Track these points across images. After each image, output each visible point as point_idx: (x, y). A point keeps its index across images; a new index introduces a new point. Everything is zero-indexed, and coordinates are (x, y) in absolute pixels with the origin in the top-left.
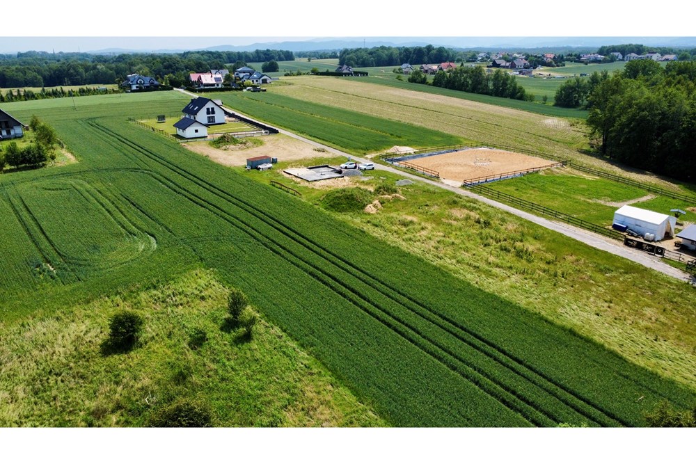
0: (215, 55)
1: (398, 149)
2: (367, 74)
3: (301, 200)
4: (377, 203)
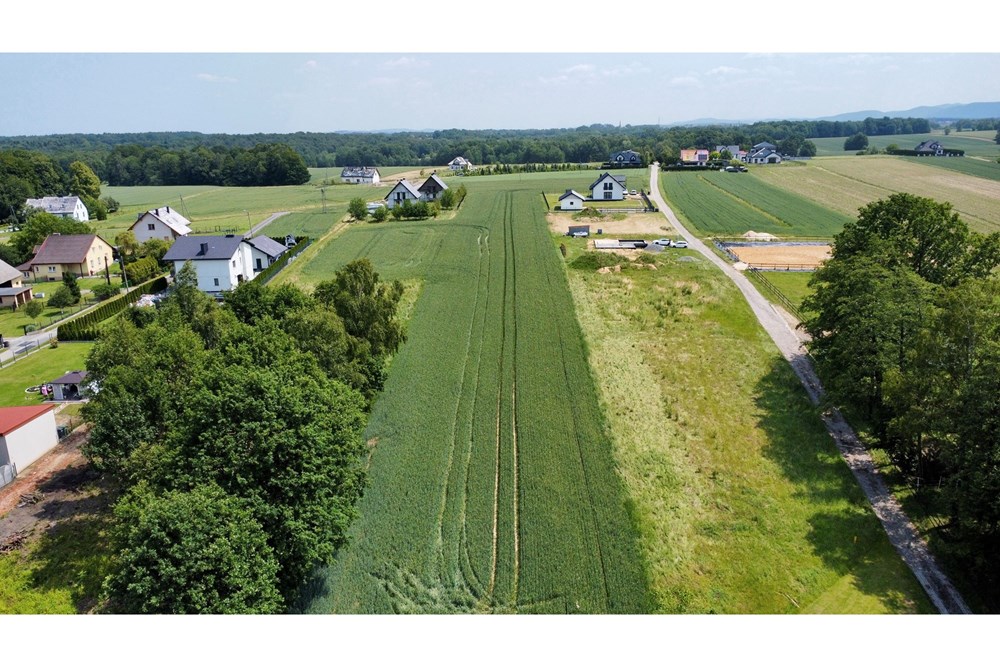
1: (752, 235)
2: (961, 153)
3: (562, 258)
4: (618, 267)
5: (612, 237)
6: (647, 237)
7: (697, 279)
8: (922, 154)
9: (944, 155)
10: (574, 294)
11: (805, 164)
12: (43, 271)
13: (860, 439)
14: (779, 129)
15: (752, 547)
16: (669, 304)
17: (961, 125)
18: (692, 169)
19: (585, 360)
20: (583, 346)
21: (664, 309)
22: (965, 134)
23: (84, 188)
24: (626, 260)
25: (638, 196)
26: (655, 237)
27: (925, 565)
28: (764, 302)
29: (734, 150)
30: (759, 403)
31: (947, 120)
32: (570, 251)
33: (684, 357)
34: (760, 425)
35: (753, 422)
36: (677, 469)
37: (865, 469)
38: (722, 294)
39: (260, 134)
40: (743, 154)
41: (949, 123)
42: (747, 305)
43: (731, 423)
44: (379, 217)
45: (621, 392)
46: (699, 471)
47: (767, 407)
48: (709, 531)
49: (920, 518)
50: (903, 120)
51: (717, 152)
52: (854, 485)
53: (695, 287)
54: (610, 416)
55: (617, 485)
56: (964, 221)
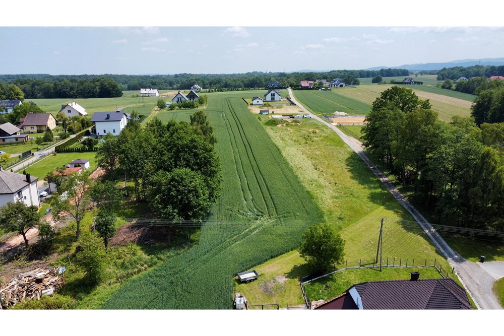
0: (349, 73)
1: (337, 113)
2: (422, 83)
3: (260, 122)
4: (285, 124)
5: (279, 114)
6: (293, 114)
7: (318, 128)
8: (405, 83)
9: (415, 84)
10: (269, 134)
11: (356, 87)
12: (28, 129)
13: (385, 174)
14: (342, 74)
15: (351, 201)
16: (308, 136)
17: (422, 73)
18: (307, 89)
19: (280, 153)
20: (278, 150)
21: (307, 138)
22: (424, 76)
23: (16, 97)
24: (287, 122)
25: (286, 99)
26: (296, 114)
27: (407, 204)
28: (346, 136)
29: (324, 81)
30: (348, 165)
31: (417, 71)
32: (263, 120)
33: (318, 153)
34: (348, 171)
35: (346, 171)
36: (322, 183)
37: (386, 182)
38: (329, 133)
39: (86, 75)
40: (328, 83)
41: (417, 72)
42: (339, 136)
43: (339, 171)
44: (172, 108)
45: (297, 163)
46: (330, 183)
47: (351, 166)
48: (336, 198)
49: (405, 193)
50: (397, 70)
51: (317, 82)
52: (382, 185)
53: (317, 131)
54: (295, 169)
55: (302, 187)
56: (417, 95)
